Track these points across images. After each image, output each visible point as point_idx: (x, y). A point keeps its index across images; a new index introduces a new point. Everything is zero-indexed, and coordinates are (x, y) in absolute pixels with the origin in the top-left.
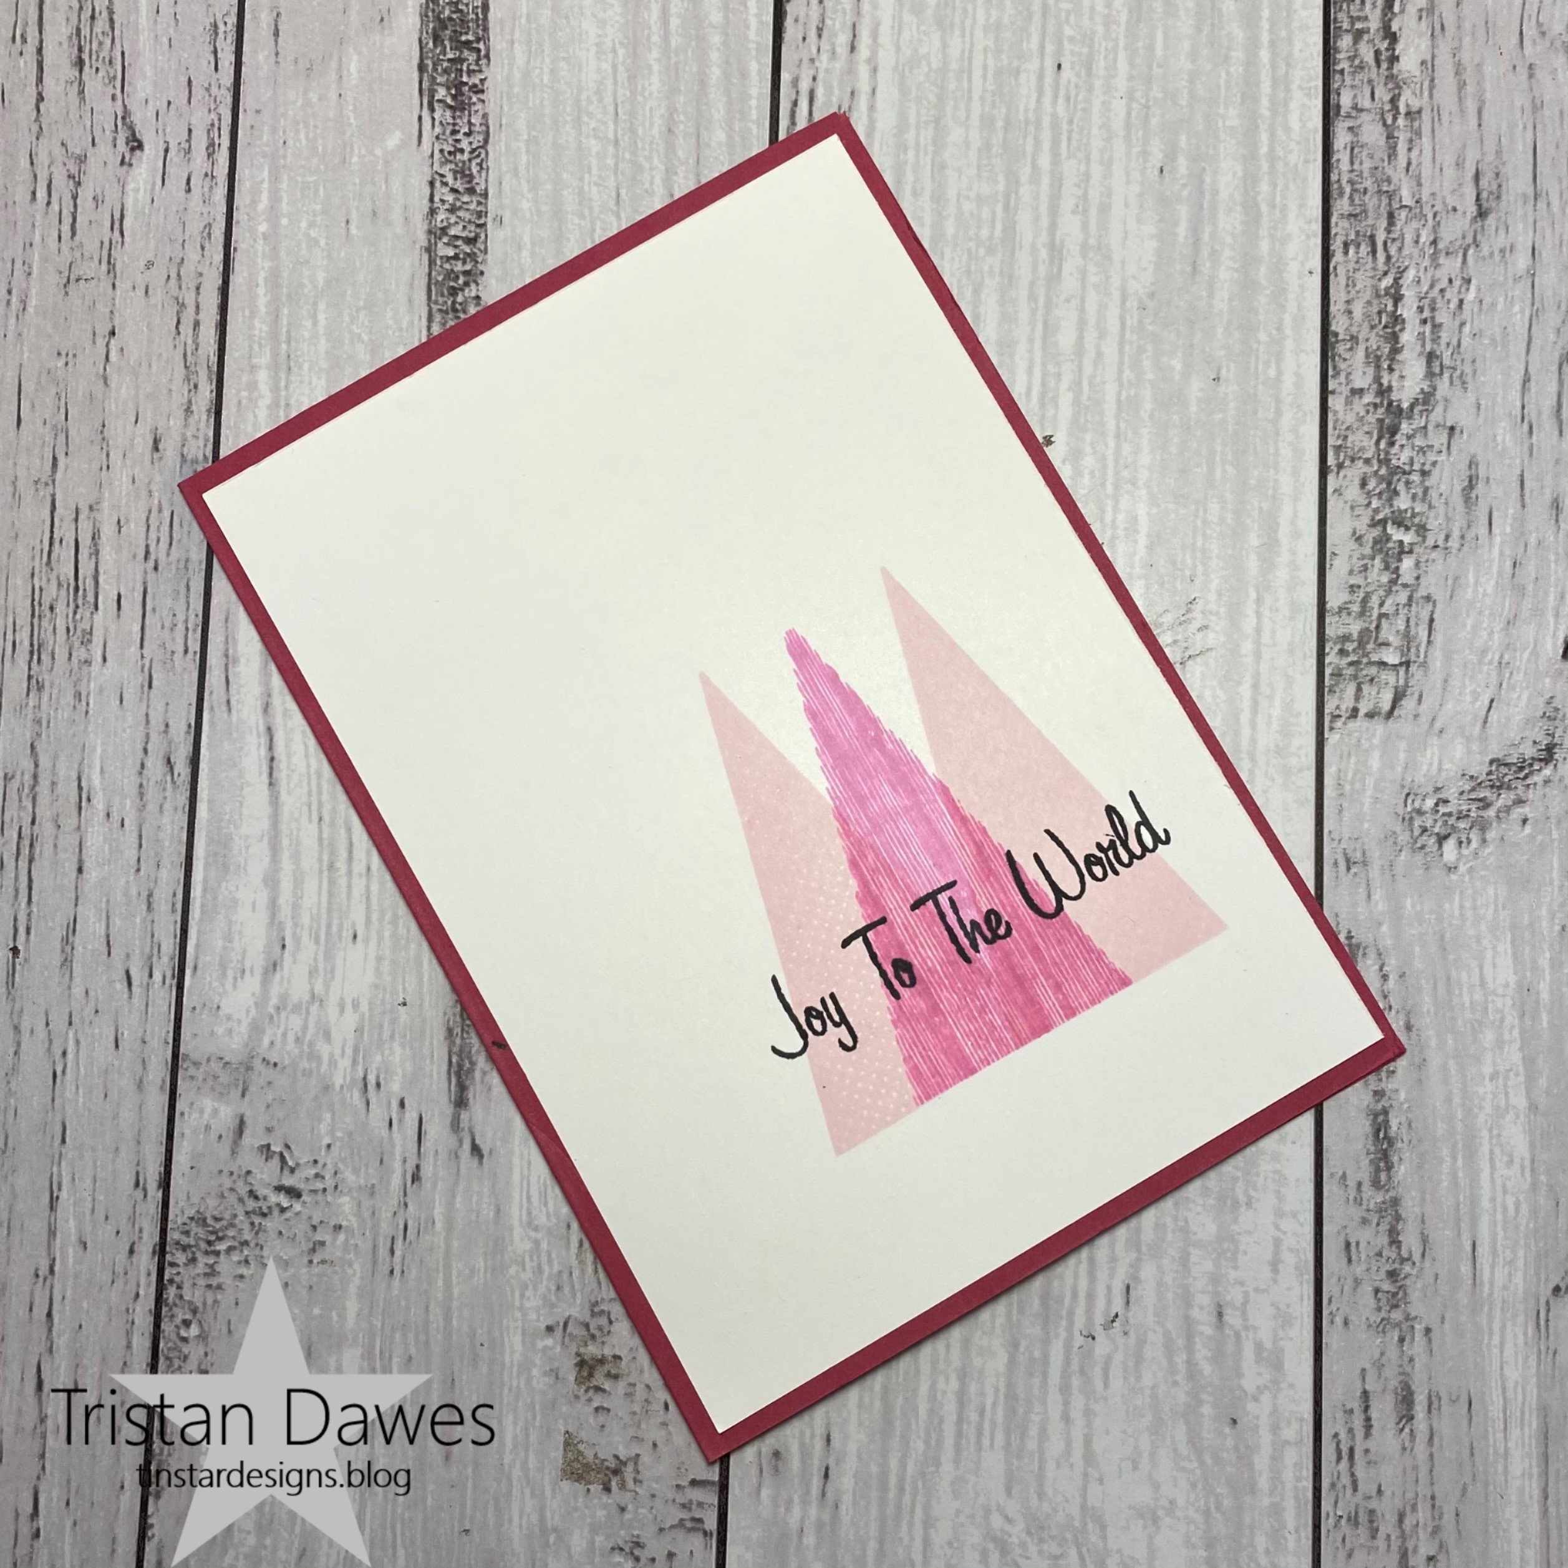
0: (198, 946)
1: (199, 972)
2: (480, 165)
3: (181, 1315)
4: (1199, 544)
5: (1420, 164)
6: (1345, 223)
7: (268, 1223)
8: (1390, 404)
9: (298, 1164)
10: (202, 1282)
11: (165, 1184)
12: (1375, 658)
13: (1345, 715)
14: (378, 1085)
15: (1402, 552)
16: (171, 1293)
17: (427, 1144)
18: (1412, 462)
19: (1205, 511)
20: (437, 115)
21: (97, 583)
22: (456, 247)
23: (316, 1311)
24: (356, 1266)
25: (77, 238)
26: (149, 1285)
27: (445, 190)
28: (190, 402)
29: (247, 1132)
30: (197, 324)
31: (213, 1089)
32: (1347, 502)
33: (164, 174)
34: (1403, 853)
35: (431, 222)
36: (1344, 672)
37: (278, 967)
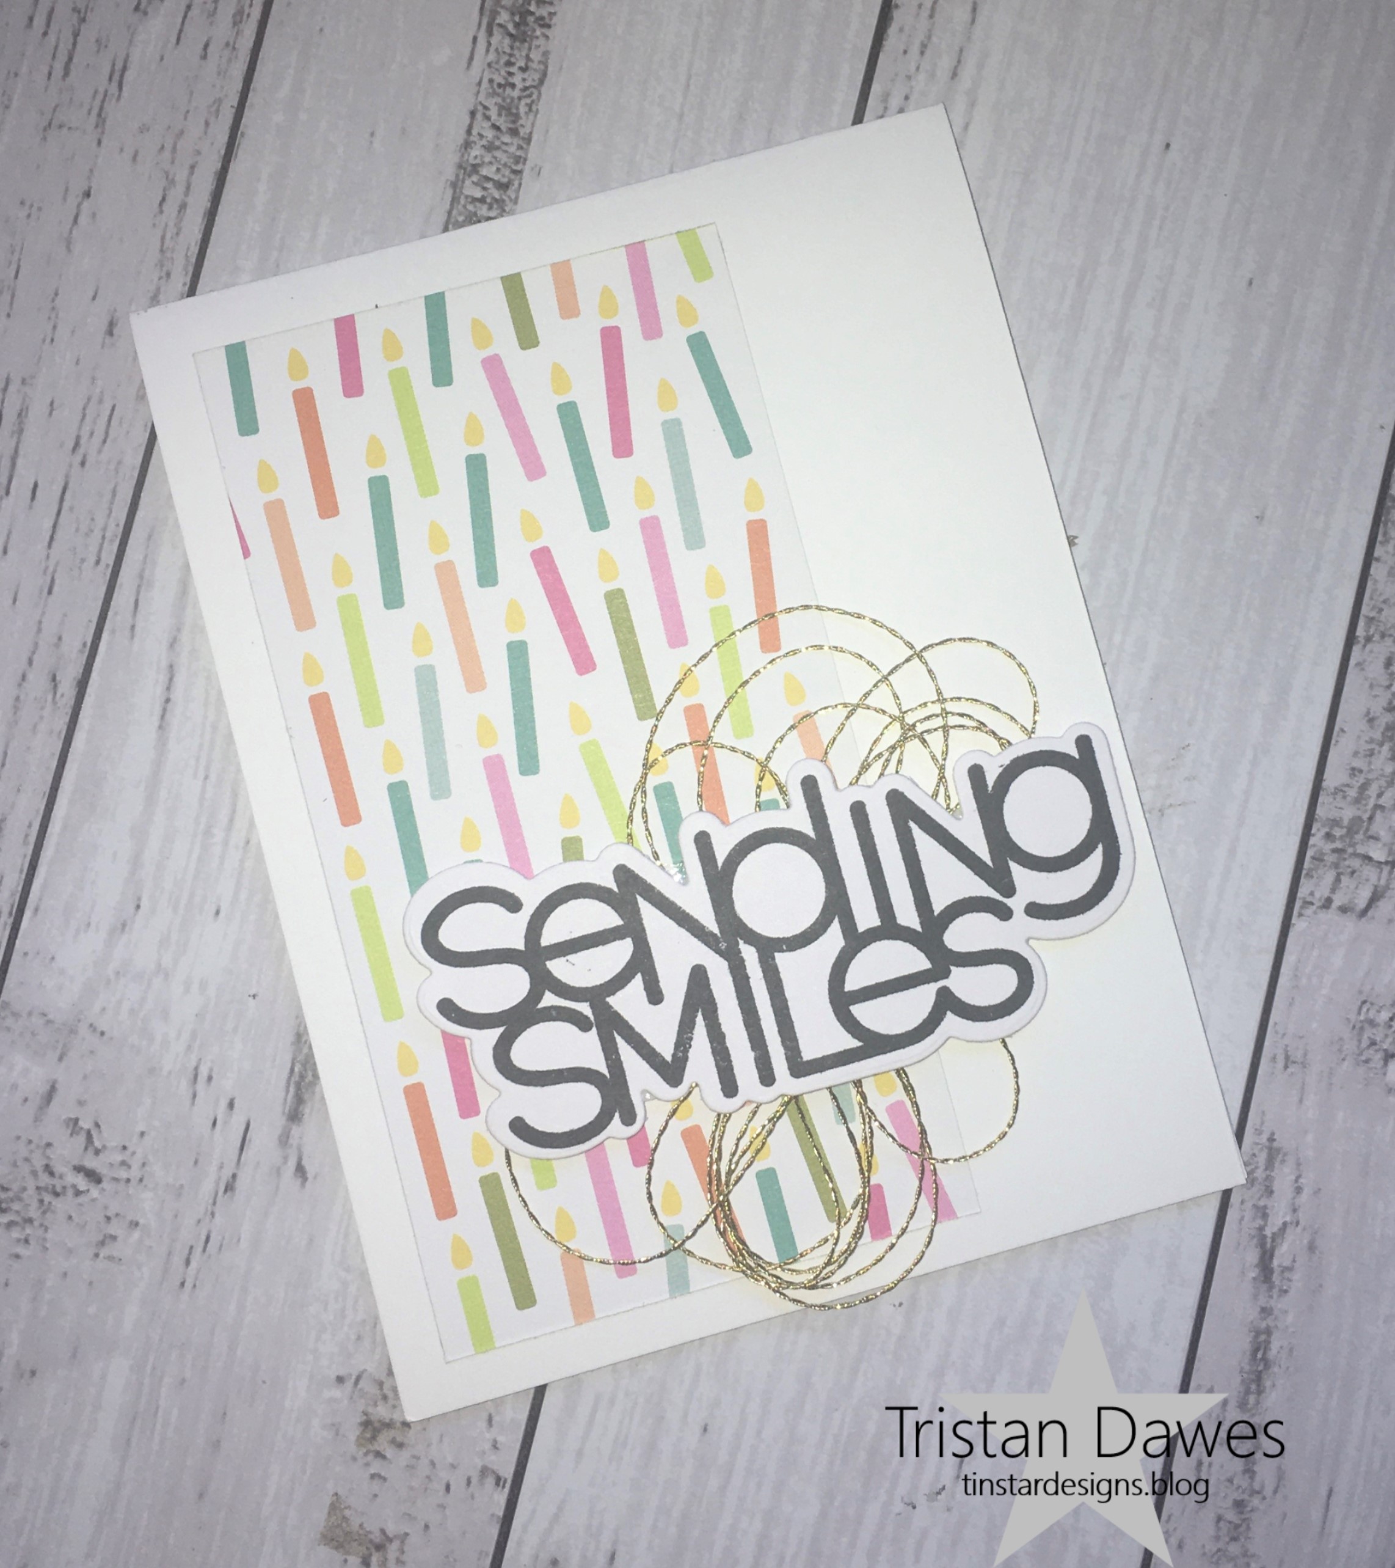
0: (43, 886)
1: (40, 914)
2: (530, 106)
4: (1205, 687)
7: (58, 1204)
9: (104, 1147)
12: (1360, 850)
13: (1318, 904)
14: (210, 1079)
17: (249, 1154)
19: (1218, 654)
20: (494, 41)
21: (13, 465)
22: (485, 189)
23: (92, 1310)
24: (146, 1270)
25: (69, 80)
27: (487, 124)
28: (158, 289)
29: (56, 1101)
30: (183, 207)
31: (28, 1046)
32: (1366, 679)
33: (181, 31)
34: (1346, 1063)
35: (463, 156)
36: (1326, 858)
37: (127, 929)
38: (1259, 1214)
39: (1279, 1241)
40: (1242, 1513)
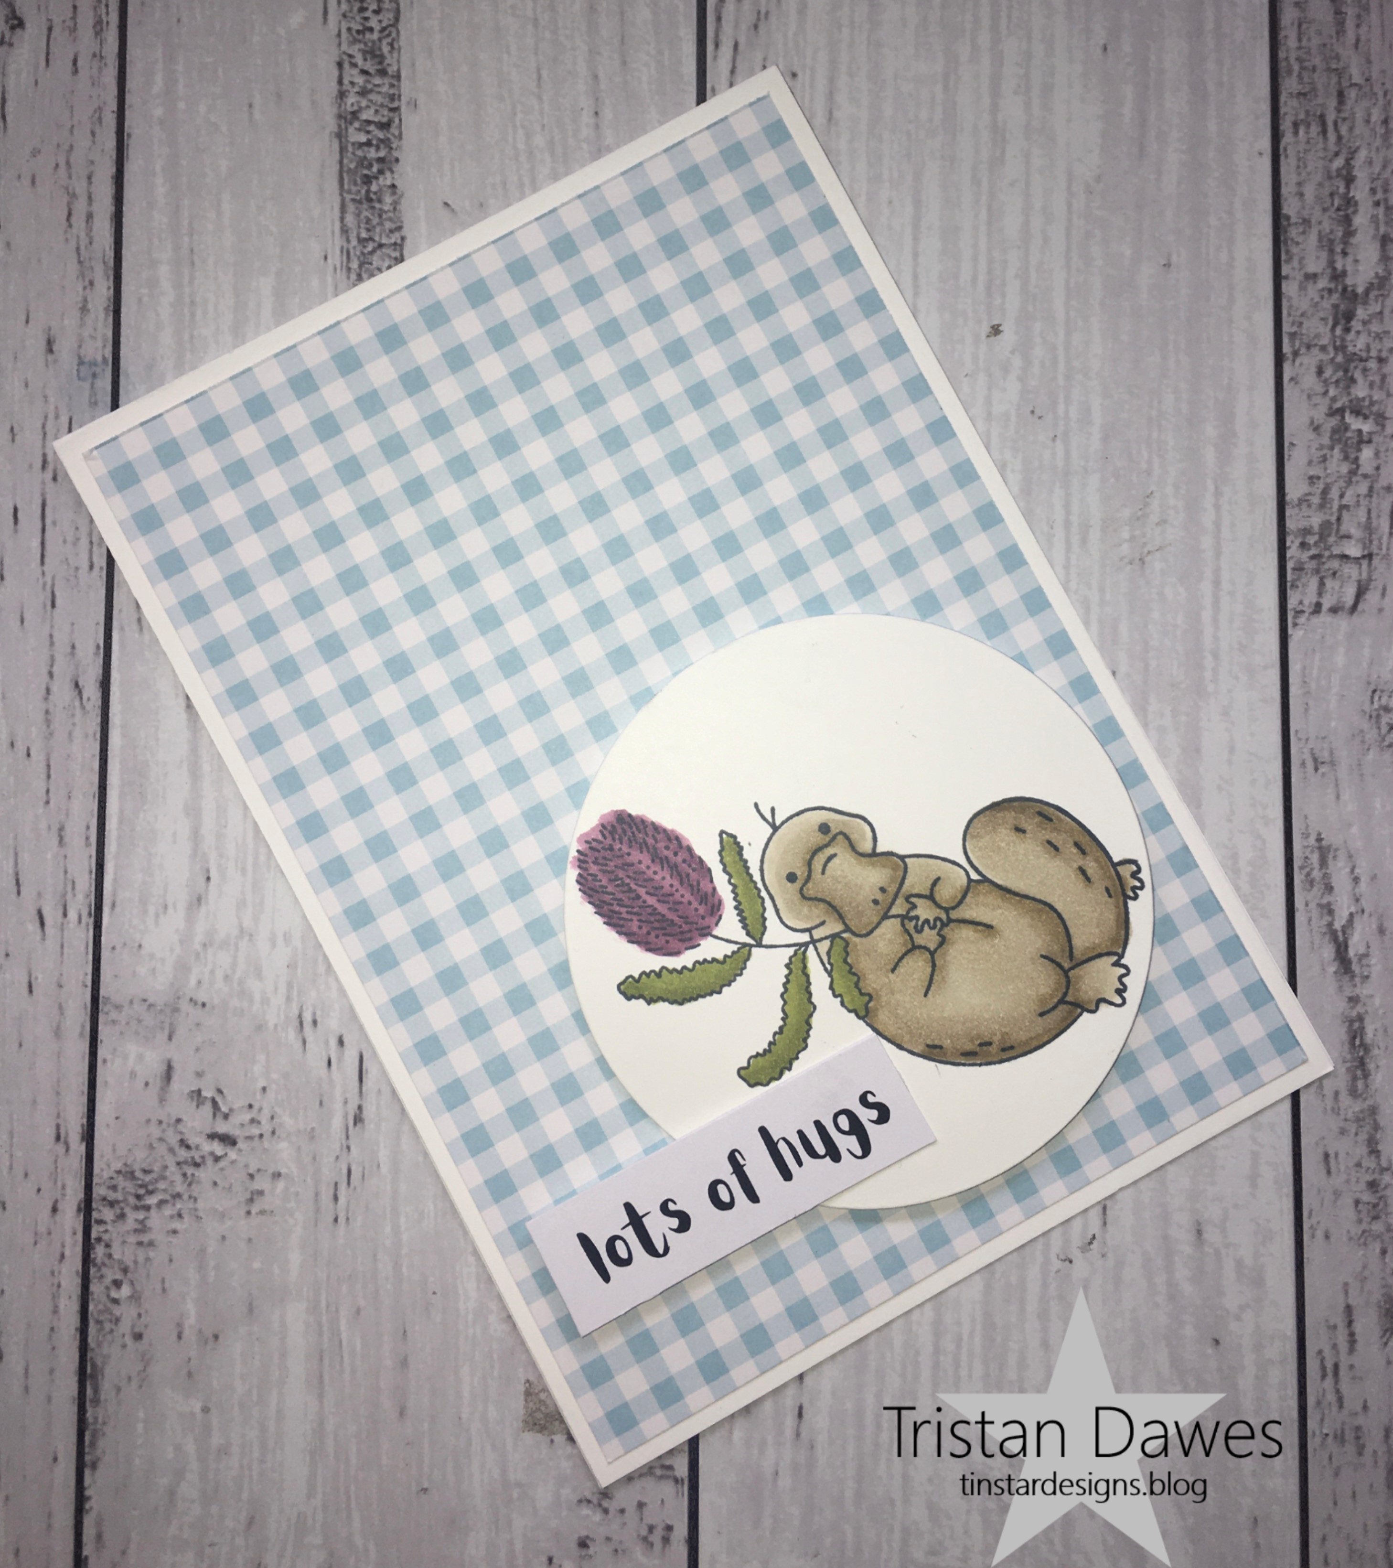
0: (115, 880)
1: (118, 909)
2: (391, 45)
3: (111, 1275)
4: (1155, 435)
5: (1369, 40)
6: (1294, 103)
7: (201, 1174)
8: (1345, 289)
9: (231, 1110)
10: (132, 1239)
11: (89, 1136)
12: (1336, 551)
13: (1308, 610)
14: (315, 1022)
15: (1361, 442)
16: (99, 1252)
17: (370, 1082)
18: (1368, 349)
19: (1160, 402)
22: (368, 132)
23: (257, 1265)
24: (298, 1215)
26: (74, 1245)
27: (355, 71)
28: (85, 300)
29: (175, 1078)
30: (90, 217)
31: (137, 1033)
32: (1302, 391)
33: (48, 54)
34: (1371, 752)
35: (340, 106)
36: (1306, 566)
37: (203, 901)
38: (1325, 911)
39: (1349, 931)
40: (1377, 1192)
